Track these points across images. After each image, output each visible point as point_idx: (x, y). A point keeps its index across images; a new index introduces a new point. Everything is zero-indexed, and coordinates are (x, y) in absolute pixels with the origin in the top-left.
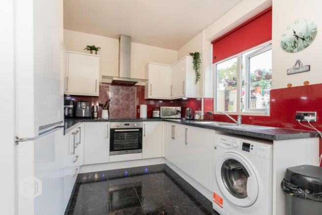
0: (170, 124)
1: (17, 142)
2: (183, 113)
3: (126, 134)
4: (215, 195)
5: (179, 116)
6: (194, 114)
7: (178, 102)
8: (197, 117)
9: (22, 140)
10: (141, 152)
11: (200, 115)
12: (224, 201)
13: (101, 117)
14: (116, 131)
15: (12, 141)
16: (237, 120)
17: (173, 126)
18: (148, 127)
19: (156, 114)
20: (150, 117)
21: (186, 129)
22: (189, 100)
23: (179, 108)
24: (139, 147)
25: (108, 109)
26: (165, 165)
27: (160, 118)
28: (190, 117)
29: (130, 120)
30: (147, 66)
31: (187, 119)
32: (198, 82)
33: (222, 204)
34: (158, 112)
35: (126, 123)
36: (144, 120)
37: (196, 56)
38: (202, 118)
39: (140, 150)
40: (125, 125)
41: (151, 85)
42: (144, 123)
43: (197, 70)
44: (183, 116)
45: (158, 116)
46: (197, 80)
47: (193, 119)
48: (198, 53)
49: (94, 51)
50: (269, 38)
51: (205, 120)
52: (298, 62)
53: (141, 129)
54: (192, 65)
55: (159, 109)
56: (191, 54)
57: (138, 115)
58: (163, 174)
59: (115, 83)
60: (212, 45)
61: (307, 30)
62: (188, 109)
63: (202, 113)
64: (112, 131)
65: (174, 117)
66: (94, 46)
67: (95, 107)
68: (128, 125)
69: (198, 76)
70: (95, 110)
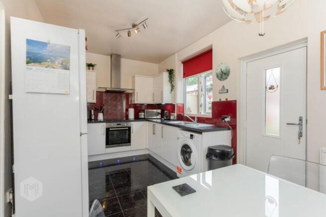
0: (152, 124)
1: (81, 135)
2: (162, 114)
3: (115, 132)
4: (178, 168)
5: (159, 117)
6: (170, 115)
7: (158, 106)
8: (172, 118)
9: (82, 134)
10: (130, 145)
11: (174, 116)
12: (182, 170)
13: (97, 119)
14: (110, 129)
15: (80, 134)
16: (194, 120)
17: (154, 125)
18: (136, 126)
19: (142, 115)
20: (137, 118)
21: (162, 127)
22: (167, 104)
23: (159, 111)
24: (127, 141)
25: (103, 112)
26: (149, 155)
27: (144, 118)
28: (167, 117)
29: (121, 121)
30: (133, 77)
31: (165, 119)
32: (173, 92)
33: (181, 172)
34: (143, 114)
35: (118, 123)
36: (132, 121)
37: (171, 72)
38: (176, 118)
39: (128, 144)
40: (118, 125)
41: (137, 93)
42: (132, 123)
43: (171, 82)
44: (162, 117)
45: (143, 117)
46: (172, 90)
47: (169, 120)
48: (172, 70)
49: (91, 67)
50: (211, 68)
51: (177, 120)
52: (223, 87)
53: (130, 128)
54: (168, 79)
55: (143, 111)
56: (168, 70)
57: (127, 116)
58: (147, 161)
59: (107, 92)
60: (182, 65)
61: (226, 69)
62: (166, 111)
63: (175, 114)
64: (108, 130)
65: (155, 117)
66: (91, 64)
67: (93, 111)
68: (120, 124)
69: (173, 87)
70: (93, 114)
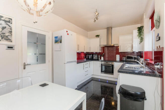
14: (103, 65)
18: (116, 65)
34: (125, 58)
35: (107, 62)
40: (107, 63)
42: (114, 63)
46: (141, 42)
49: (98, 37)
52: (158, 34)
53: (113, 66)
59: (106, 46)
62: (138, 57)
67: (99, 56)
68: (108, 63)
69: (142, 40)
70: (99, 57)
